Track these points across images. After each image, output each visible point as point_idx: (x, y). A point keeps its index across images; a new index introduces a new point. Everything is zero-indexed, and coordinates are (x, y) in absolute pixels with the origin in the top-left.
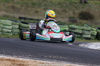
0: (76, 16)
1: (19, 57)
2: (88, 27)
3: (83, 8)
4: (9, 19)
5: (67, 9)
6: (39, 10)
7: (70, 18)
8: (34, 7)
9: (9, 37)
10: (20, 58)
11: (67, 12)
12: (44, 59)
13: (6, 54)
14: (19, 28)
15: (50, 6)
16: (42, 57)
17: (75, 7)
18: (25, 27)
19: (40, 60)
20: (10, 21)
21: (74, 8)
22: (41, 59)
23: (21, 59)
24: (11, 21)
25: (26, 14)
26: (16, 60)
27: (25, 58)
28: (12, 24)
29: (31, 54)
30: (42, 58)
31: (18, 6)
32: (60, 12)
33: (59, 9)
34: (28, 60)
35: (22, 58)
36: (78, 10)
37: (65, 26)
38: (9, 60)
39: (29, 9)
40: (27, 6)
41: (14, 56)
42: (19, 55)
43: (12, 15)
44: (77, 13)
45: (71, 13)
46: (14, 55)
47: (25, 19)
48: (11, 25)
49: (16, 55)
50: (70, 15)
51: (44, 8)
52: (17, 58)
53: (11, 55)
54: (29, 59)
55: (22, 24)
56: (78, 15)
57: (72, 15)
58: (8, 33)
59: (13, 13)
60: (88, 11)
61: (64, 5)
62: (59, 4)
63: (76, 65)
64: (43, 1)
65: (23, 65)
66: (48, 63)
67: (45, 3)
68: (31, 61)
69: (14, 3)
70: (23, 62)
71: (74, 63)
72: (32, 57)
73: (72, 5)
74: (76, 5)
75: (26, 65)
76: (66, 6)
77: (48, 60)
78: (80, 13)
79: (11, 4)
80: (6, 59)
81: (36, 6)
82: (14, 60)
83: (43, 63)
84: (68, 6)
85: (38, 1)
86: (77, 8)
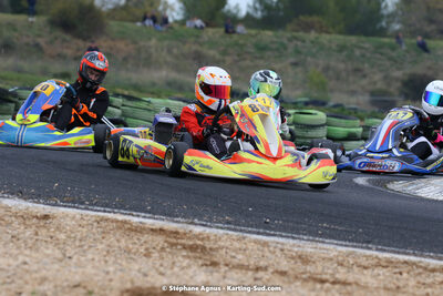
0: (395, 88)
1: (192, 223)
3: (415, 62)
4: (179, 95)
5: (366, 65)
7: (372, 94)
8: (262, 58)
10: (196, 224)
11: (365, 76)
12: (273, 229)
13: (154, 212)
15: (314, 56)
17: (390, 59)
19: (258, 233)
20: (181, 103)
21: (388, 63)
22: (261, 231)
23: (197, 230)
26: (181, 231)
27: (210, 227)
29: (231, 214)
30: (266, 228)
31: (213, 53)
32: (344, 75)
33: (342, 66)
34: (221, 231)
35: (203, 225)
36: (398, 69)
37: (351, 122)
38: (161, 230)
39: (248, 63)
40: (238, 55)
41: (179, 219)
42: (195, 217)
44: (397, 79)
45: (378, 77)
46: (177, 216)
49: (183, 217)
50: (375, 83)
51: (292, 60)
52: (185, 225)
53: (170, 214)
54: (222, 228)
56: (399, 84)
57: (380, 85)
60: (430, 73)
61: (358, 53)
62: (342, 48)
63: (368, 252)
64: (290, 40)
65: (203, 248)
66: (283, 244)
67: (296, 45)
68: (230, 237)
69: (201, 45)
70: (202, 239)
71: (362, 248)
72: (234, 224)
73: (381, 54)
74: (394, 54)
75: (211, 249)
76: (363, 56)
77: (282, 236)
78: (406, 78)
79: (190, 47)
80: (152, 230)
81: (269, 53)
82: (177, 233)
83: (265, 244)
84: (368, 55)
85: (275, 39)
86: (396, 61)
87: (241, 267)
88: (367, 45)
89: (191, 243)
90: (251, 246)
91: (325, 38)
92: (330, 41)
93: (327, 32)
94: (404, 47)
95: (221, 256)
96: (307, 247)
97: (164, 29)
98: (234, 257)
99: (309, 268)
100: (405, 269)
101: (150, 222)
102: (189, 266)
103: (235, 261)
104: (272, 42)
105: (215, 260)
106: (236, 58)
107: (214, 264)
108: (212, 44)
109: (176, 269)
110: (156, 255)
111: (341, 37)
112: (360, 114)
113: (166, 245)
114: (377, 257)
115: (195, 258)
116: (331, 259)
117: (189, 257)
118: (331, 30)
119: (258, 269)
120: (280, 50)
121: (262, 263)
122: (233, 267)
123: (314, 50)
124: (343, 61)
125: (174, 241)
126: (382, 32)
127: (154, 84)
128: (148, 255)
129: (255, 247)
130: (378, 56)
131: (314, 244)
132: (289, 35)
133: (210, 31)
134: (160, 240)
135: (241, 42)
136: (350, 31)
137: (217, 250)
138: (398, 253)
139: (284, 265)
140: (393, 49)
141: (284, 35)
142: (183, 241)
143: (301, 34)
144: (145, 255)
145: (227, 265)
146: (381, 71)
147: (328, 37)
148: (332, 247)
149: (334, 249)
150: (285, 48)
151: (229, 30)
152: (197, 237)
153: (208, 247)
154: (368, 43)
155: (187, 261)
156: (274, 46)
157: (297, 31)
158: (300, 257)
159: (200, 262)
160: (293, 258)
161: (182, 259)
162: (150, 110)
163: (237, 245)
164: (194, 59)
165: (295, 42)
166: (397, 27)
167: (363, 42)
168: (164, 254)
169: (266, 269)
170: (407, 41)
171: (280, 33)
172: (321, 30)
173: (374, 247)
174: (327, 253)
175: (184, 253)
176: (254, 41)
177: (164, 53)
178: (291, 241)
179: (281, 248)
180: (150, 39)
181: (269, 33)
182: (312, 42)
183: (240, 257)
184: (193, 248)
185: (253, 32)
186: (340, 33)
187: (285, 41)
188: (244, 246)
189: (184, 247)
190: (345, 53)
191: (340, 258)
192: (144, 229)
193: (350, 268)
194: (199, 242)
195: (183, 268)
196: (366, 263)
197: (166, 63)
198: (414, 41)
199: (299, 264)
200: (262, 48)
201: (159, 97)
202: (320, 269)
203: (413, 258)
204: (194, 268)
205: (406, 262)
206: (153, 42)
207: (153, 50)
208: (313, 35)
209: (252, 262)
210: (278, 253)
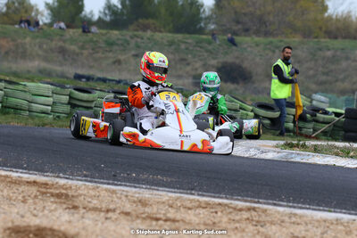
1: (58, 177)
2: (233, 101)
3: (227, 53)
4: (49, 80)
5: (190, 56)
6: (122, 57)
8: (111, 51)
9: (44, 125)
10: (61, 178)
11: (188, 64)
12: (119, 181)
13: (29, 168)
14: (69, 103)
16: (114, 176)
17: (207, 51)
18: (85, 99)
19: (109, 184)
20: (49, 86)
21: (206, 54)
22: (111, 182)
23: (62, 182)
24: (52, 84)
25: (91, 67)
26: (50, 183)
27: (72, 179)
28: (53, 93)
29: (88, 169)
30: (114, 180)
31: (73, 48)
32: (173, 63)
34: (80, 183)
35: (66, 178)
36: (214, 59)
38: (35, 183)
39: (100, 55)
40: (93, 49)
42: (60, 172)
43: (58, 69)
44: (213, 67)
45: (198, 65)
46: (47, 172)
47: (89, 78)
48: (50, 94)
49: (52, 172)
50: (196, 69)
51: (133, 52)
52: (53, 178)
53: (41, 170)
54: (81, 180)
55: (77, 92)
57: (200, 71)
58: (43, 115)
59: (61, 65)
60: (237, 61)
61: (183, 46)
62: (171, 43)
63: (192, 197)
64: (132, 38)
65: (67, 196)
66: (127, 192)
67: (136, 42)
68: (87, 187)
69: (64, 41)
70: (66, 189)
71: (187, 193)
72: (91, 177)
73: (201, 47)
74: (210, 48)
75: (73, 196)
76: (187, 49)
77: (126, 185)
78: (220, 65)
79: (56, 44)
80: (28, 182)
81: (115, 48)
82: (46, 184)
83: (114, 192)
84: (191, 48)
85: (120, 37)
86: (211, 53)
87: (95, 209)
88: (189, 41)
89: (58, 192)
90: (103, 193)
91: (158, 36)
92: (162, 38)
93: (160, 32)
94: (218, 42)
95: (80, 201)
96: (145, 193)
97: (36, 29)
98: (90, 202)
99: (147, 209)
100: (219, 209)
101: (26, 177)
102: (56, 210)
103: (91, 205)
104: (118, 39)
105: (76, 204)
106: (91, 51)
107: (75, 207)
108: (73, 41)
109: (46, 212)
110: (31, 201)
111: (170, 35)
112: (185, 92)
113: (38, 193)
114: (198, 201)
115: (61, 203)
116: (164, 203)
117: (56, 203)
118: (162, 29)
119: (108, 211)
120: (125, 45)
121: (112, 207)
122: (90, 210)
123: (150, 45)
124: (172, 53)
125: (44, 190)
126: (201, 31)
127: (29, 72)
128: (24, 201)
129: (106, 194)
130: (198, 49)
131: (151, 192)
132: (131, 33)
133: (71, 31)
134: (34, 190)
135: (95, 39)
136: (177, 30)
137: (77, 197)
138: (214, 197)
139: (128, 207)
140: (210, 43)
141: (127, 34)
142: (51, 191)
143: (140, 33)
144: (23, 202)
145: (84, 208)
146: (201, 60)
147: (160, 35)
148: (164, 193)
149: (166, 195)
150: (128, 44)
151: (86, 30)
152: (62, 187)
153: (70, 194)
154: (191, 39)
155: (55, 205)
156: (120, 42)
157: (137, 30)
158: (140, 201)
159: (65, 206)
160: (134, 202)
161: (50, 204)
162: (25, 91)
163: (92, 193)
164: (60, 52)
165: (136, 39)
166: (213, 27)
167: (187, 39)
168: (37, 200)
169: (114, 211)
170: (221, 37)
171: (125, 32)
172: (155, 30)
173: (196, 193)
174: (160, 198)
175: (52, 200)
176: (104, 38)
177: (36, 48)
178: (134, 190)
179: (125, 194)
180: (25, 38)
181: (116, 32)
182: (149, 39)
183: (95, 202)
184: (59, 196)
185: (104, 31)
186: (170, 32)
187: (128, 38)
188: (98, 194)
189: (52, 195)
190: (173, 47)
191: (171, 202)
192: (21, 182)
193: (178, 209)
194: (64, 191)
195: (51, 211)
196: (190, 205)
197: (39, 56)
198: (225, 37)
199: (140, 206)
200: (110, 44)
201: (33, 81)
202: (155, 210)
203: (225, 201)
204: (60, 211)
205: (220, 204)
206: (28, 40)
207: (28, 46)
208: (149, 33)
209: (104, 206)
210: (124, 198)
